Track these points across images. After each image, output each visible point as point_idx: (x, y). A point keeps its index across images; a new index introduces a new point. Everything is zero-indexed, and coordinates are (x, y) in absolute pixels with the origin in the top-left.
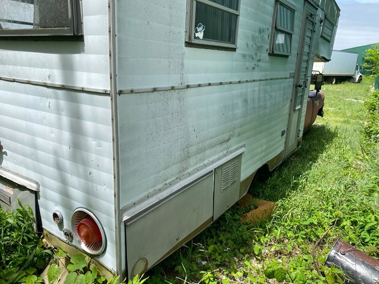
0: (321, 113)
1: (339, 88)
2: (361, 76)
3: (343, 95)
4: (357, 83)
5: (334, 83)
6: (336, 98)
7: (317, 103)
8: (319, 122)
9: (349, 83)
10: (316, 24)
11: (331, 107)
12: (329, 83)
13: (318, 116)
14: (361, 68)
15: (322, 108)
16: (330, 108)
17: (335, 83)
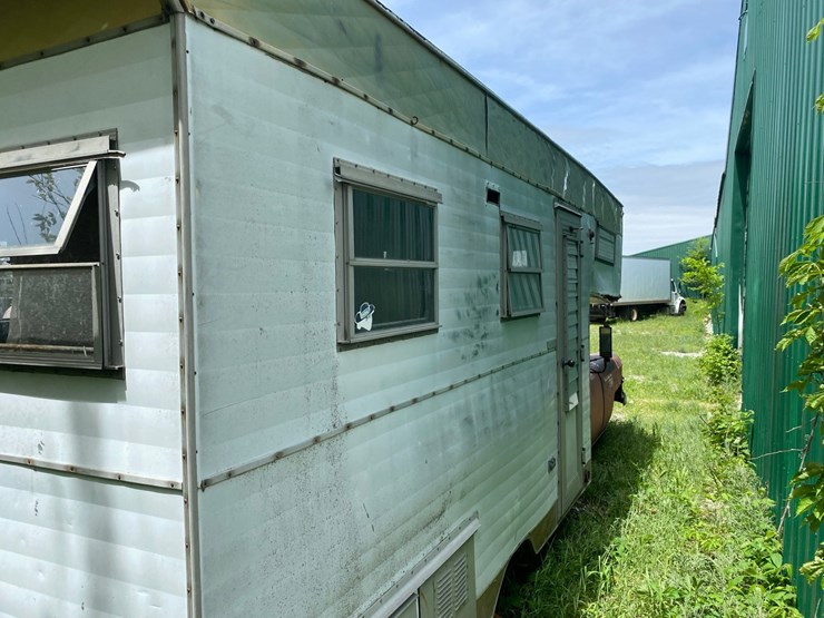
0: (620, 397)
1: (647, 329)
2: (683, 302)
3: (657, 346)
4: (679, 315)
5: (635, 318)
6: (644, 352)
7: (609, 379)
8: (619, 414)
9: (663, 317)
11: (638, 374)
12: (625, 320)
13: (616, 403)
14: (680, 287)
15: (621, 387)
16: (636, 377)
17: (638, 319)
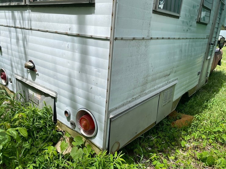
0: (219, 63)
7: (218, 56)
8: (218, 69)
10: (225, 5)
13: (218, 65)
15: (221, 60)
